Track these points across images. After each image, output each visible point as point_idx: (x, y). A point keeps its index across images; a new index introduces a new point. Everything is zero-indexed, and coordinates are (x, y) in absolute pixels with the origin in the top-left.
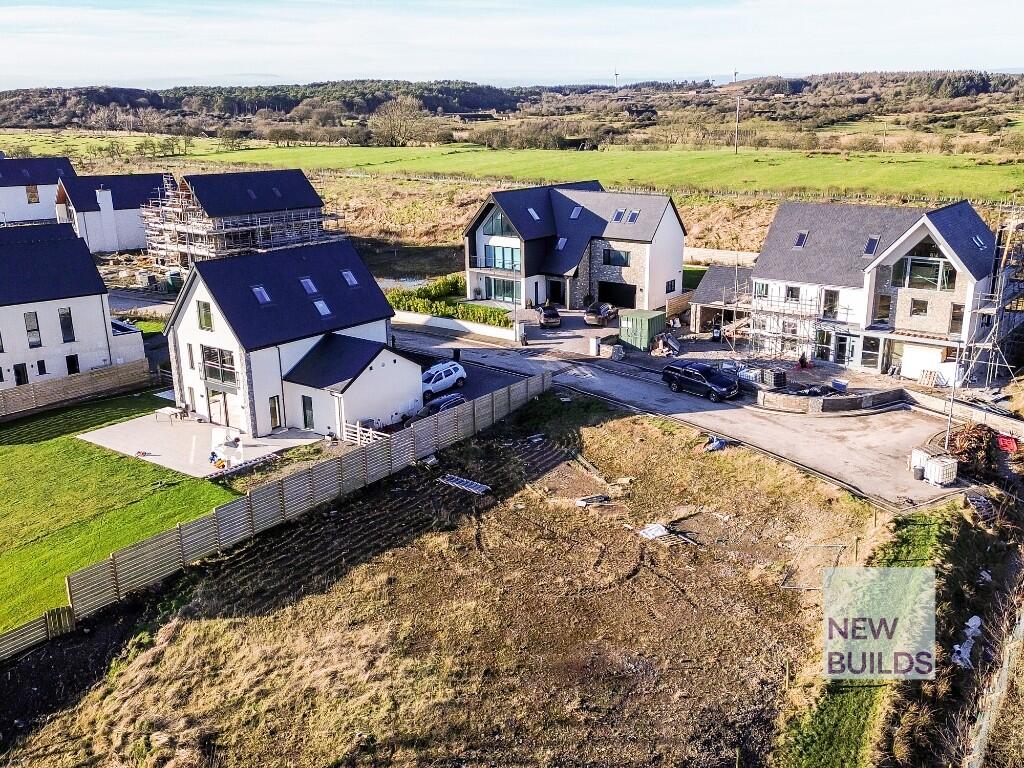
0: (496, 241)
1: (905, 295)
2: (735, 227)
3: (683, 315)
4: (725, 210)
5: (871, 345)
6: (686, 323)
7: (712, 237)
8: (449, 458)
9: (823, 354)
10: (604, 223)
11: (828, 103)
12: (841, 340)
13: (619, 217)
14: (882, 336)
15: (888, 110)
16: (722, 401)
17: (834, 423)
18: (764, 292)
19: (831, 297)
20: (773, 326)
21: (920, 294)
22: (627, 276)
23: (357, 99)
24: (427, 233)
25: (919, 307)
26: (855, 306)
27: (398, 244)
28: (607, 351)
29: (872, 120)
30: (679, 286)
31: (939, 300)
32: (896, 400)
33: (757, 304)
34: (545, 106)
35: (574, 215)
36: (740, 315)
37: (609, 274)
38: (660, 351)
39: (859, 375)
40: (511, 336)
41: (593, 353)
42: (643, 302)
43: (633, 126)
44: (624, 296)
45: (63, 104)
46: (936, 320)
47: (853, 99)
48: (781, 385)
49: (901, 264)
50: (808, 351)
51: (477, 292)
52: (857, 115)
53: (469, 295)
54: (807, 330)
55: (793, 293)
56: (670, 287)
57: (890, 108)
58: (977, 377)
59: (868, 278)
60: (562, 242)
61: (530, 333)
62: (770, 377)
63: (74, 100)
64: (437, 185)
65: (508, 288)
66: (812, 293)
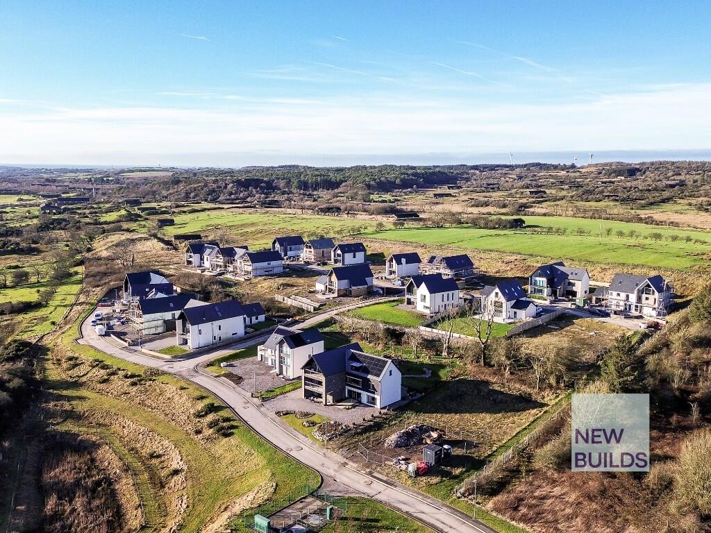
0: (538, 279)
1: (644, 296)
2: (602, 274)
3: (590, 299)
4: (599, 269)
5: (636, 306)
6: (591, 301)
7: (595, 277)
8: (548, 323)
9: (626, 309)
10: (568, 275)
11: (650, 188)
12: (630, 306)
13: (572, 274)
14: (639, 305)
15: (686, 196)
16: (603, 316)
17: (627, 320)
18: (612, 294)
19: (628, 296)
20: (614, 302)
21: (647, 296)
22: (574, 289)
23: (372, 183)
24: (497, 273)
25: (647, 299)
26: (633, 298)
27: (490, 276)
28: (573, 307)
29: (675, 202)
30: (588, 292)
31: (651, 297)
32: (640, 317)
33: (610, 297)
34: (474, 182)
35: (559, 272)
36: (606, 300)
37: (569, 288)
38: (586, 307)
39: (634, 313)
40: (547, 303)
41: (570, 307)
42: (579, 295)
43: (534, 203)
44: (574, 294)
45: (226, 187)
46: (651, 301)
47: (667, 185)
48: (615, 313)
49: (643, 289)
50: (622, 308)
51: (531, 292)
52: (666, 199)
53: (529, 292)
54: (622, 303)
55: (619, 295)
56: (586, 292)
57: (687, 194)
58: (659, 314)
59: (636, 292)
60: (556, 280)
61: (551, 302)
62: (613, 312)
63: (231, 185)
64: (493, 254)
65: (541, 291)
66: (623, 295)
